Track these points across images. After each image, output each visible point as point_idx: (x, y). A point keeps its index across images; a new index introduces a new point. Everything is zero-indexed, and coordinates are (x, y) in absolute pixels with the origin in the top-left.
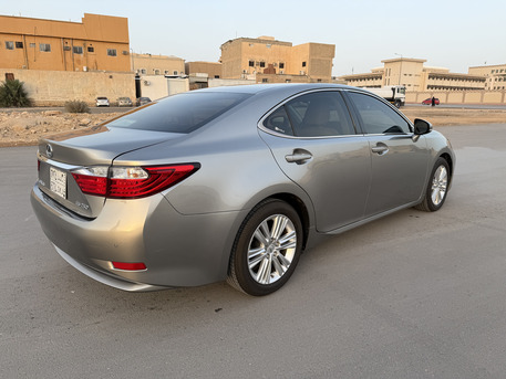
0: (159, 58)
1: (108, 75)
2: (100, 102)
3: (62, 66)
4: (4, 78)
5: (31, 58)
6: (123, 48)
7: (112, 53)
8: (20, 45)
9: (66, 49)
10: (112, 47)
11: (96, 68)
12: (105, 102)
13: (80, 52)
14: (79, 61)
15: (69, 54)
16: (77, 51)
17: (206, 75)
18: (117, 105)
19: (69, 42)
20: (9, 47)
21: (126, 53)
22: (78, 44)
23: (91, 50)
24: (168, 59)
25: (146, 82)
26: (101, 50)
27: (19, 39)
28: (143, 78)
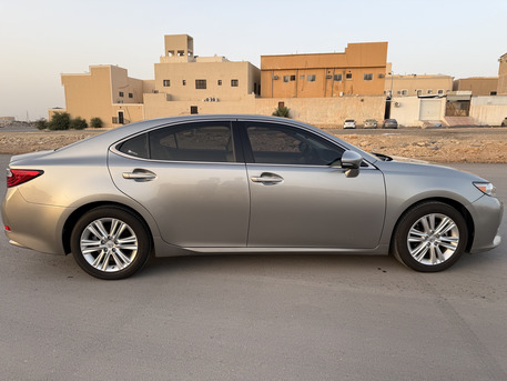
0: (425, 78)
1: (360, 98)
2: (347, 125)
3: (322, 93)
4: (277, 106)
5: (300, 89)
6: (380, 71)
7: (368, 78)
8: (293, 78)
9: (328, 78)
10: (368, 72)
11: (351, 93)
12: (352, 125)
13: (340, 79)
14: (337, 87)
15: (330, 81)
16: (337, 78)
17: (470, 93)
18: (362, 127)
19: (332, 71)
20: (285, 81)
21: (381, 77)
22: (338, 72)
23: (349, 76)
24: (434, 78)
25: (396, 104)
26: (358, 75)
27: (293, 73)
28: (394, 100)
